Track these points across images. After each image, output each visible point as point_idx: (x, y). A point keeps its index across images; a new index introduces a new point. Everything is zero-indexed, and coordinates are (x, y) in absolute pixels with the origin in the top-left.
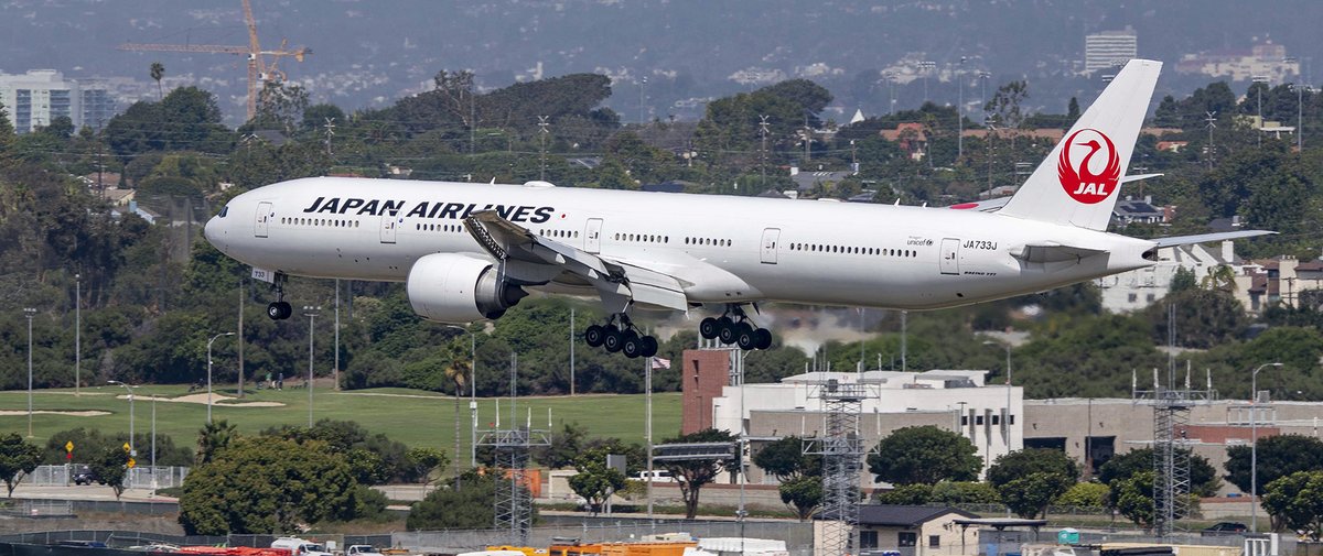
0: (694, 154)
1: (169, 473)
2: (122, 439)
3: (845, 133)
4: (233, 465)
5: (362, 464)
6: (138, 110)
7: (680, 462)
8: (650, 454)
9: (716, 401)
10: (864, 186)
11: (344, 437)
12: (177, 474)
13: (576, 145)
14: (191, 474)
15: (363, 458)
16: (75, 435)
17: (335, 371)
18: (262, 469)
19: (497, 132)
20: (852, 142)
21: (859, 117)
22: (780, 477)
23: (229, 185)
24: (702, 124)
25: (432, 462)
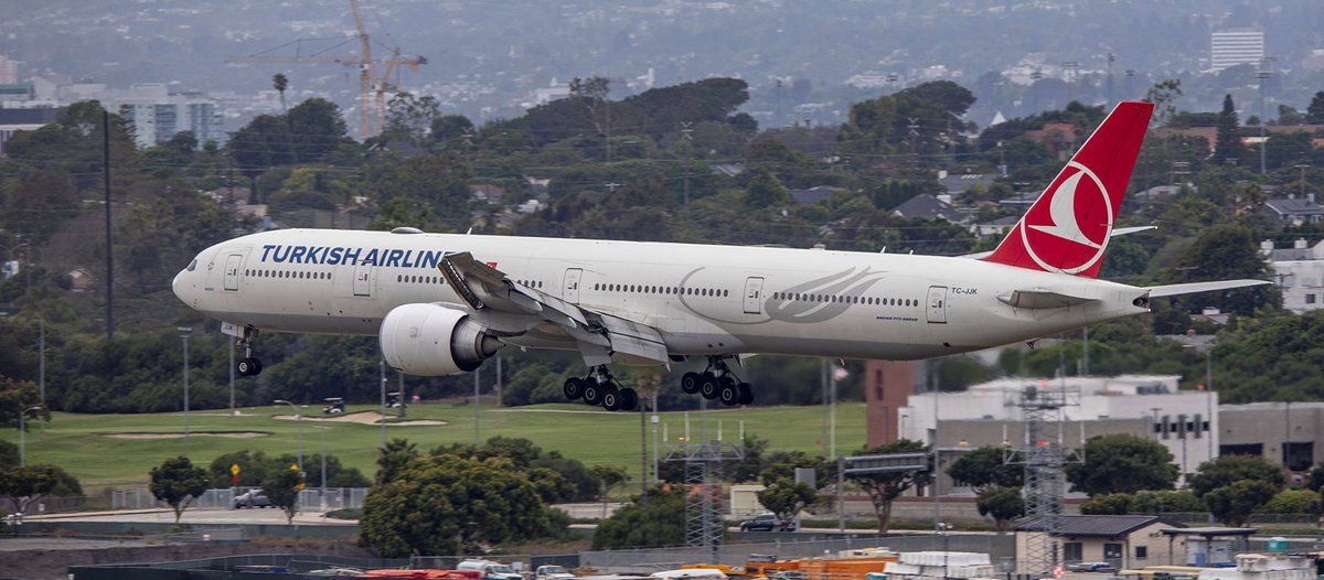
0: (837, 158)
1: (338, 494)
2: (287, 460)
3: (991, 135)
4: (414, 485)
5: (543, 482)
6: (262, 123)
7: (870, 475)
8: (841, 466)
9: (902, 411)
10: (1016, 188)
11: (522, 454)
12: (347, 495)
13: (713, 151)
14: (370, 495)
15: (544, 476)
16: (241, 458)
17: (497, 388)
18: (444, 489)
19: (633, 140)
20: (1000, 144)
21: (999, 119)
22: (976, 489)
23: (365, 199)
24: (845, 127)
25: (614, 478)
